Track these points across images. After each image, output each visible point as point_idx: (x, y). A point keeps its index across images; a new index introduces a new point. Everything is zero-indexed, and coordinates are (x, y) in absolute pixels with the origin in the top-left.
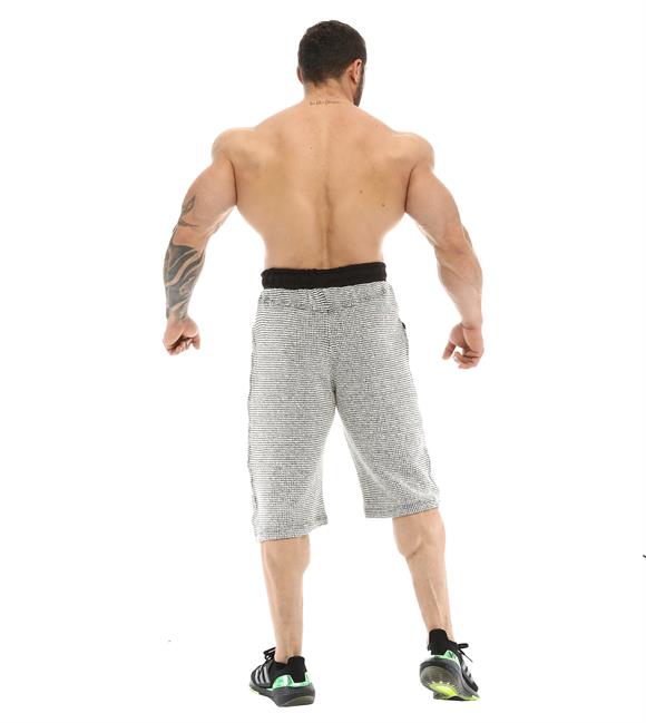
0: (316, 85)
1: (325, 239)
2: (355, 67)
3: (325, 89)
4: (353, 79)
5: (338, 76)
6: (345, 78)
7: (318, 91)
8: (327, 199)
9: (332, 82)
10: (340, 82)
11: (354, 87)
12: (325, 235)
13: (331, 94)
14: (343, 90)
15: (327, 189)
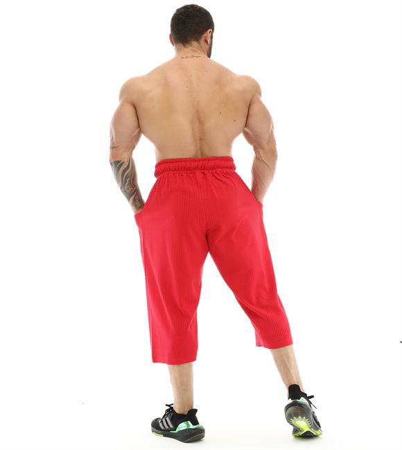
0: (184, 46)
1: (198, 145)
2: (208, 34)
3: (190, 48)
4: (206, 41)
5: (198, 40)
6: (202, 41)
7: (186, 50)
8: (199, 119)
9: (195, 43)
10: (199, 43)
11: (208, 47)
12: (198, 142)
13: (194, 51)
14: (201, 48)
15: (198, 112)
